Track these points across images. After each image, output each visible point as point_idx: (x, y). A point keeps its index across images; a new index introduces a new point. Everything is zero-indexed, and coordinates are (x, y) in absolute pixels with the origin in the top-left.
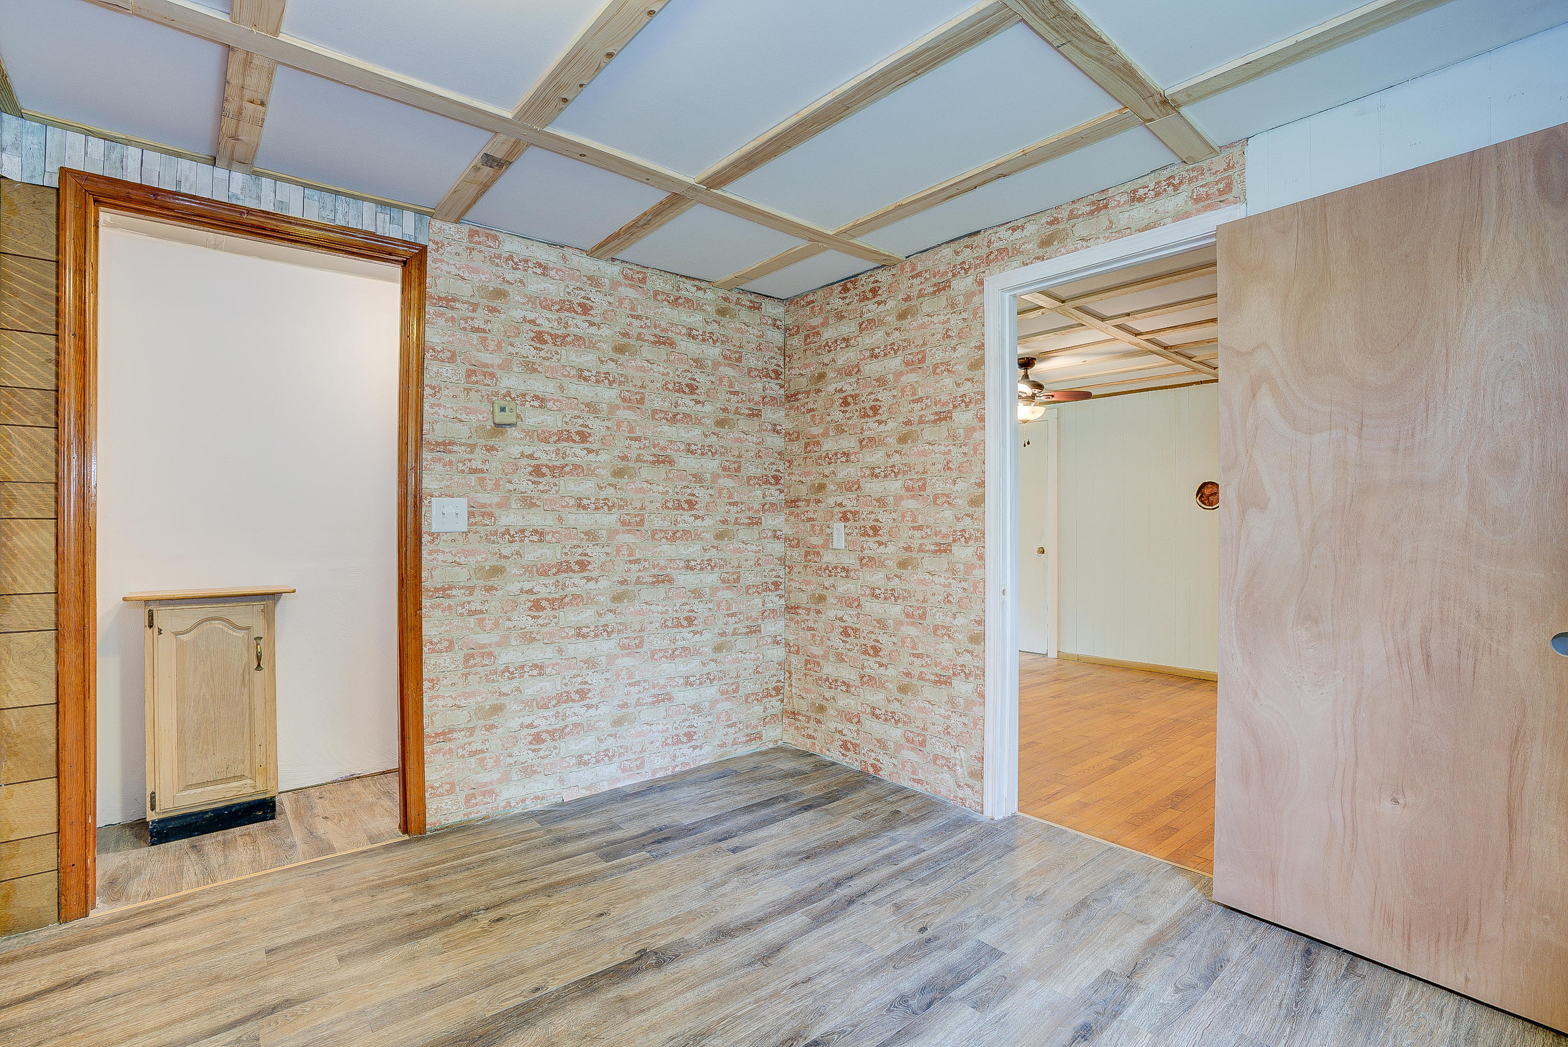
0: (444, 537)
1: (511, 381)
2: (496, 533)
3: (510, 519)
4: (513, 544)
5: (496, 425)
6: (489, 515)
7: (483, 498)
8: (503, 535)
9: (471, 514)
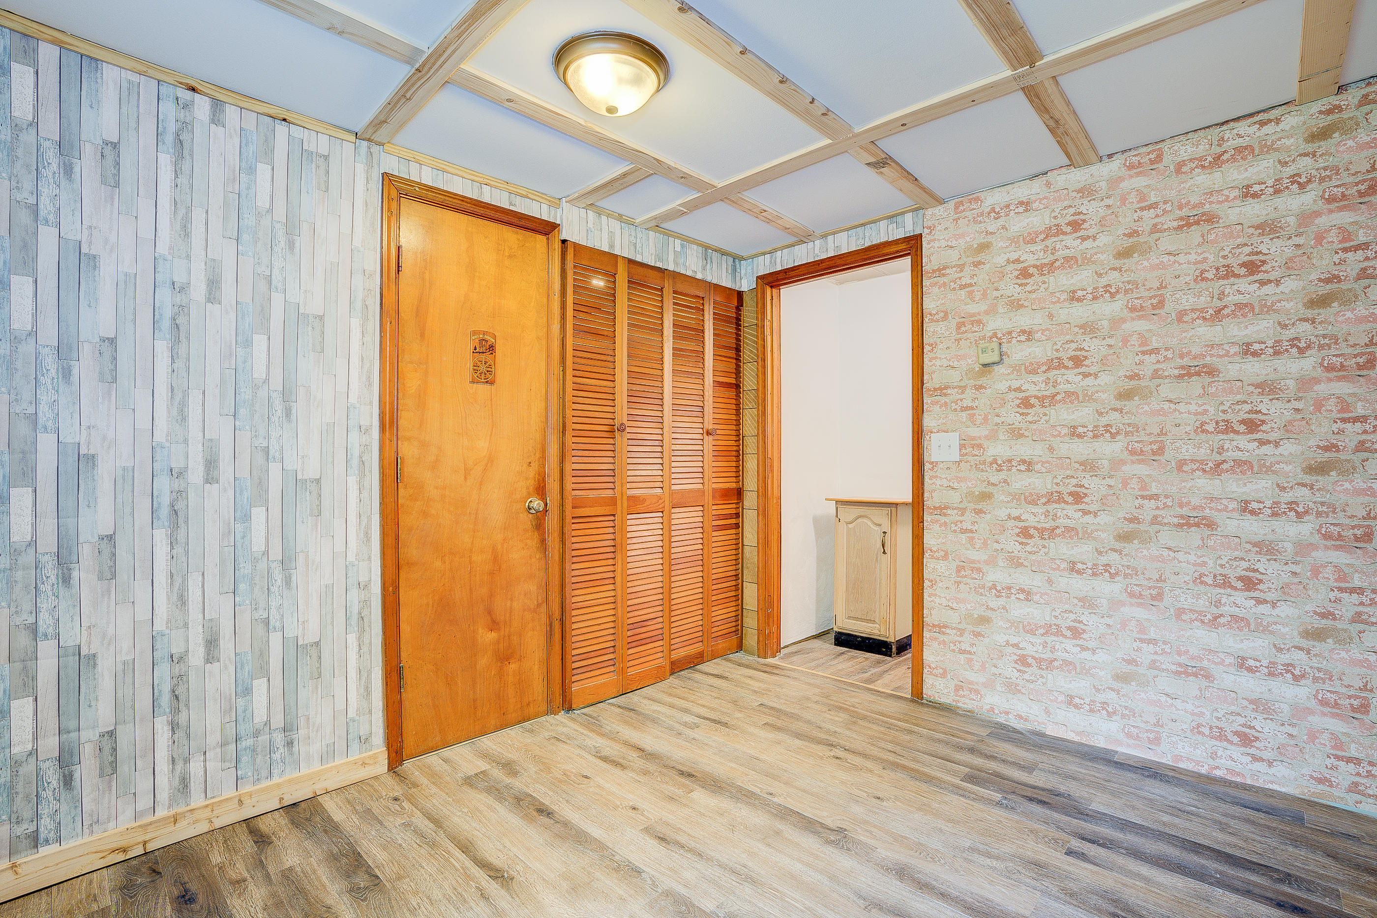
0: (941, 466)
1: (998, 323)
2: (984, 463)
3: (999, 449)
4: (1001, 473)
5: (985, 365)
6: (978, 446)
7: (973, 431)
8: (991, 464)
9: (962, 447)
